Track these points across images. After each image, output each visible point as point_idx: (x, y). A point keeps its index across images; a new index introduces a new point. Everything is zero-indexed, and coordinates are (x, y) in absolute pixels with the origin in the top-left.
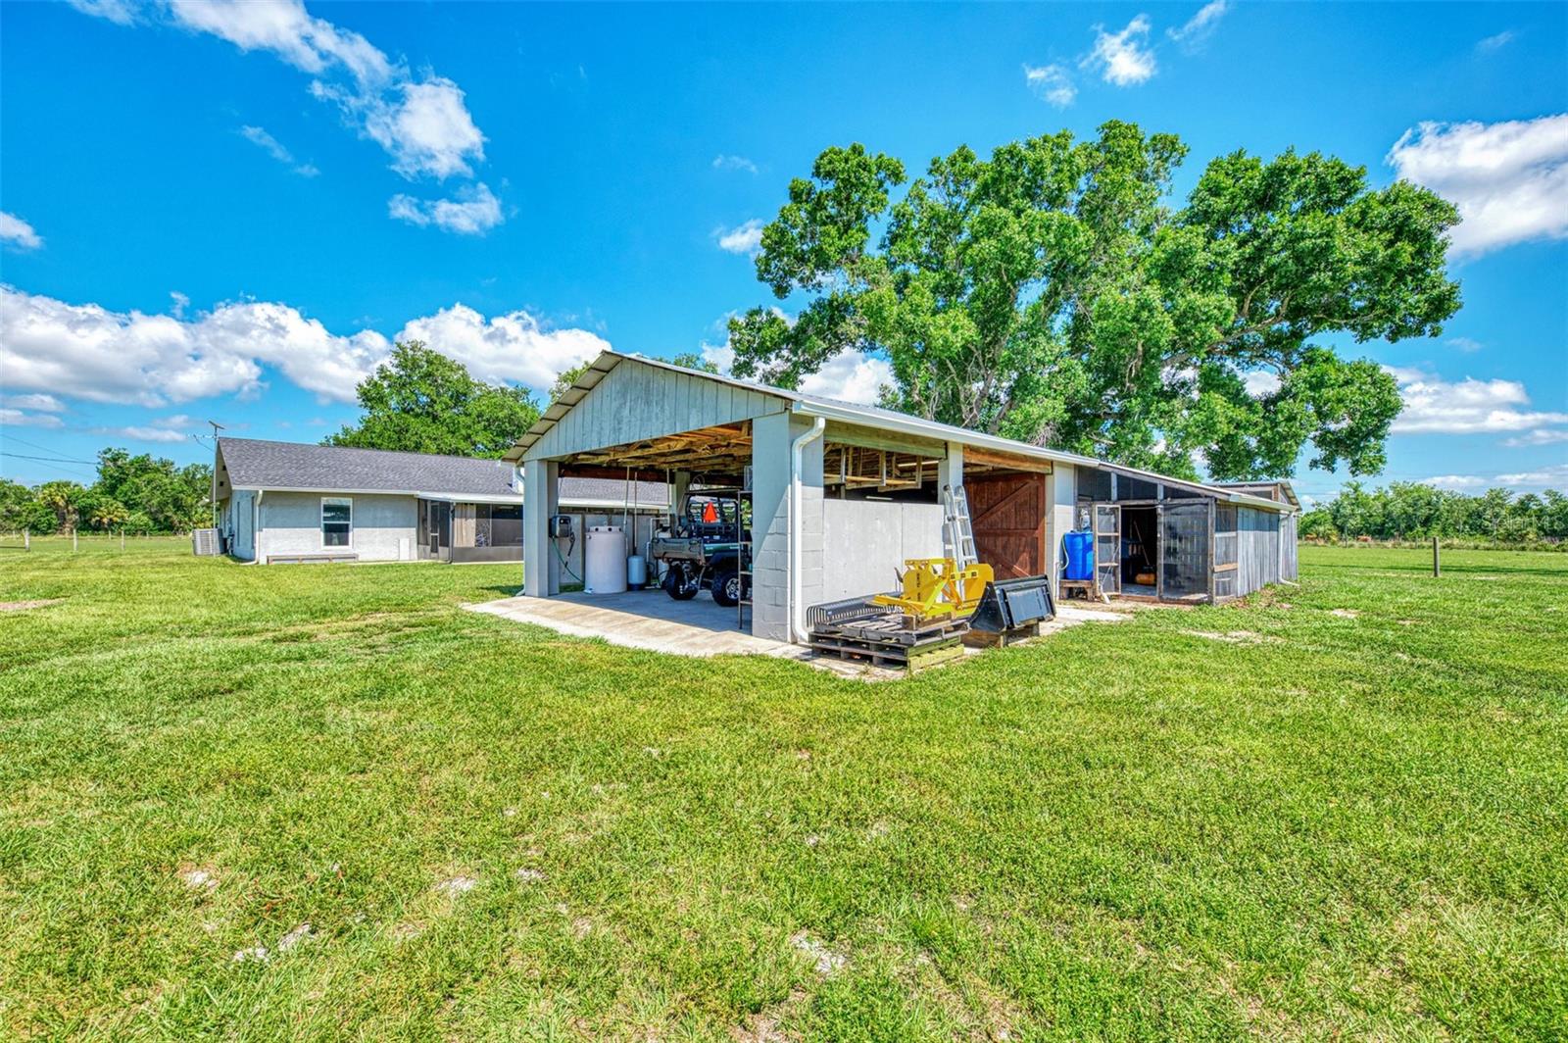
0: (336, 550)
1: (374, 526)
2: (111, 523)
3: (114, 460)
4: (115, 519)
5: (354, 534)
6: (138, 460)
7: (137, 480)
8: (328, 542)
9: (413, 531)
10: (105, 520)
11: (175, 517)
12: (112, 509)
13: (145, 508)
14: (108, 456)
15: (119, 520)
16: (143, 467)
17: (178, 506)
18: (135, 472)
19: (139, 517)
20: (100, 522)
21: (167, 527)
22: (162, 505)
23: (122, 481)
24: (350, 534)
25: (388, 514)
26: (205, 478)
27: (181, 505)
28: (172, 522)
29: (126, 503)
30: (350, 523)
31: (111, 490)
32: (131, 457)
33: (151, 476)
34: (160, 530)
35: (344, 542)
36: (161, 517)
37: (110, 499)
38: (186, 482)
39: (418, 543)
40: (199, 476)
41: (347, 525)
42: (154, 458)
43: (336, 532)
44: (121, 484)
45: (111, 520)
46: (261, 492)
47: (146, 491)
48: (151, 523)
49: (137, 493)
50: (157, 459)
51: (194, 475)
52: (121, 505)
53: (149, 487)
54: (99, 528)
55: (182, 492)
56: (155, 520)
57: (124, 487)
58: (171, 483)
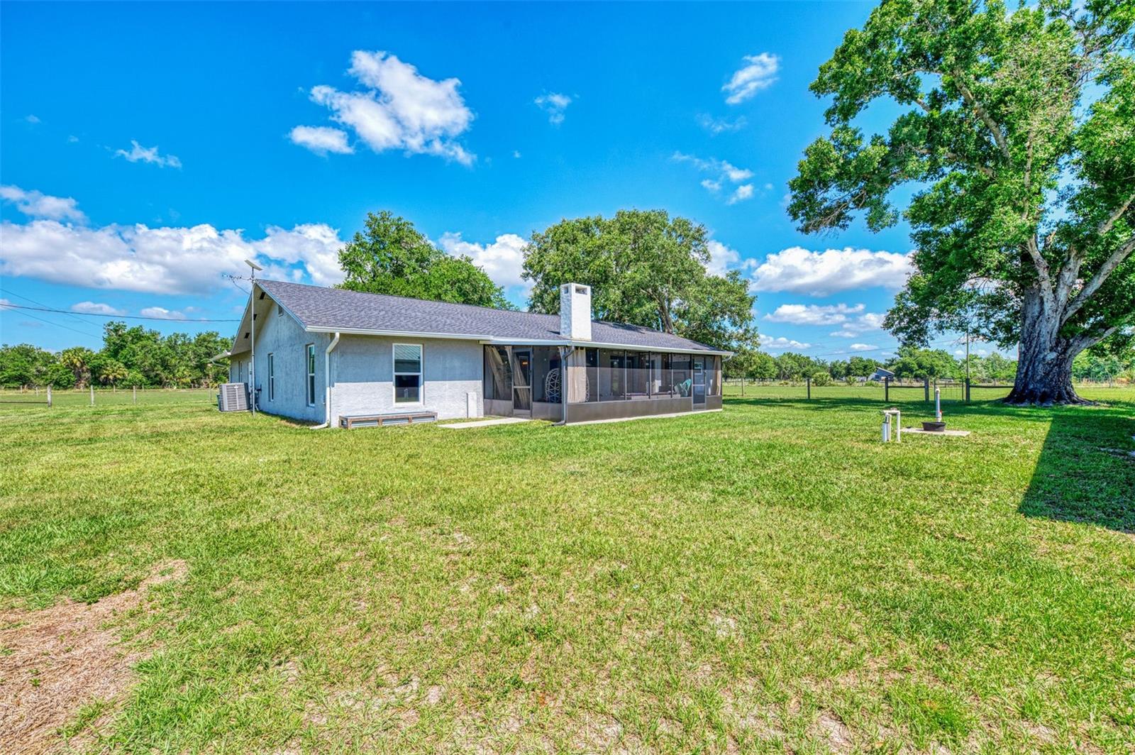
0: (408, 407)
1: (444, 378)
2: (115, 379)
3: (116, 331)
4: (118, 376)
5: (426, 388)
6: (133, 330)
7: (133, 346)
8: (400, 397)
9: (480, 383)
10: (111, 377)
11: (162, 374)
12: (115, 368)
13: (140, 368)
14: (111, 328)
15: (120, 377)
16: (137, 336)
17: (165, 366)
18: (132, 340)
19: (135, 375)
20: (107, 378)
21: (158, 383)
22: (153, 366)
23: (122, 347)
24: (421, 389)
25: (457, 363)
26: (184, 344)
27: (167, 365)
28: (161, 378)
29: (126, 364)
30: (421, 374)
31: (115, 354)
32: (128, 329)
33: (145, 342)
34: (152, 384)
35: (414, 397)
36: (152, 374)
37: (114, 361)
38: (170, 347)
39: (484, 398)
40: (179, 342)
41: (417, 378)
42: (146, 330)
43: (407, 385)
44: (122, 349)
45: (115, 376)
46: (337, 335)
47: (141, 354)
48: (144, 380)
49: (134, 356)
50: (148, 330)
51: (176, 341)
52: (122, 365)
53: (143, 351)
54: (105, 383)
55: (168, 354)
56: (148, 377)
57: (124, 352)
58: (160, 348)
